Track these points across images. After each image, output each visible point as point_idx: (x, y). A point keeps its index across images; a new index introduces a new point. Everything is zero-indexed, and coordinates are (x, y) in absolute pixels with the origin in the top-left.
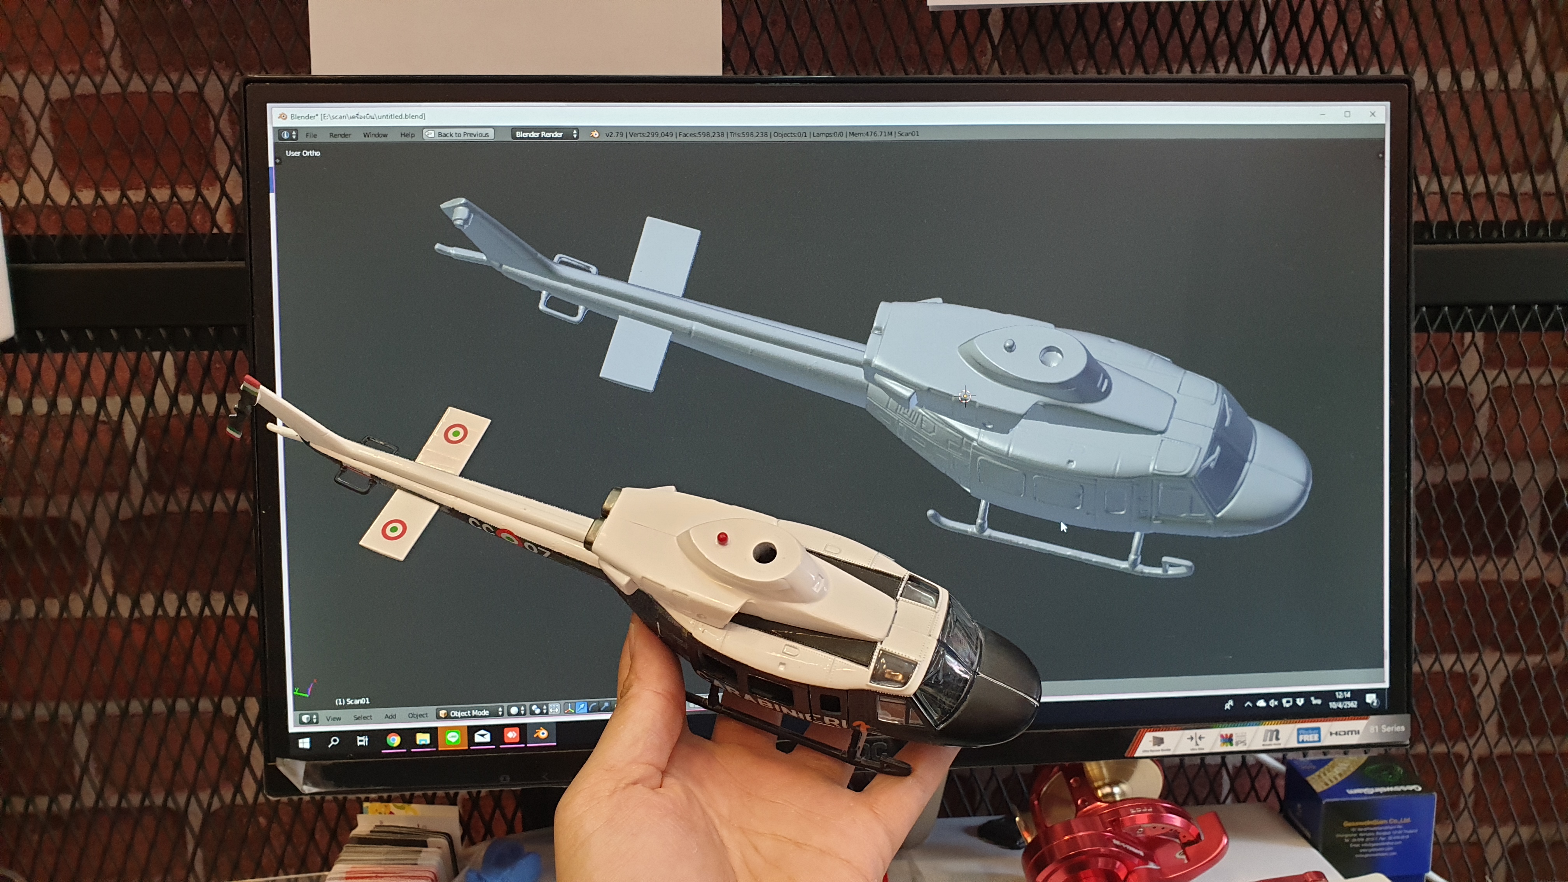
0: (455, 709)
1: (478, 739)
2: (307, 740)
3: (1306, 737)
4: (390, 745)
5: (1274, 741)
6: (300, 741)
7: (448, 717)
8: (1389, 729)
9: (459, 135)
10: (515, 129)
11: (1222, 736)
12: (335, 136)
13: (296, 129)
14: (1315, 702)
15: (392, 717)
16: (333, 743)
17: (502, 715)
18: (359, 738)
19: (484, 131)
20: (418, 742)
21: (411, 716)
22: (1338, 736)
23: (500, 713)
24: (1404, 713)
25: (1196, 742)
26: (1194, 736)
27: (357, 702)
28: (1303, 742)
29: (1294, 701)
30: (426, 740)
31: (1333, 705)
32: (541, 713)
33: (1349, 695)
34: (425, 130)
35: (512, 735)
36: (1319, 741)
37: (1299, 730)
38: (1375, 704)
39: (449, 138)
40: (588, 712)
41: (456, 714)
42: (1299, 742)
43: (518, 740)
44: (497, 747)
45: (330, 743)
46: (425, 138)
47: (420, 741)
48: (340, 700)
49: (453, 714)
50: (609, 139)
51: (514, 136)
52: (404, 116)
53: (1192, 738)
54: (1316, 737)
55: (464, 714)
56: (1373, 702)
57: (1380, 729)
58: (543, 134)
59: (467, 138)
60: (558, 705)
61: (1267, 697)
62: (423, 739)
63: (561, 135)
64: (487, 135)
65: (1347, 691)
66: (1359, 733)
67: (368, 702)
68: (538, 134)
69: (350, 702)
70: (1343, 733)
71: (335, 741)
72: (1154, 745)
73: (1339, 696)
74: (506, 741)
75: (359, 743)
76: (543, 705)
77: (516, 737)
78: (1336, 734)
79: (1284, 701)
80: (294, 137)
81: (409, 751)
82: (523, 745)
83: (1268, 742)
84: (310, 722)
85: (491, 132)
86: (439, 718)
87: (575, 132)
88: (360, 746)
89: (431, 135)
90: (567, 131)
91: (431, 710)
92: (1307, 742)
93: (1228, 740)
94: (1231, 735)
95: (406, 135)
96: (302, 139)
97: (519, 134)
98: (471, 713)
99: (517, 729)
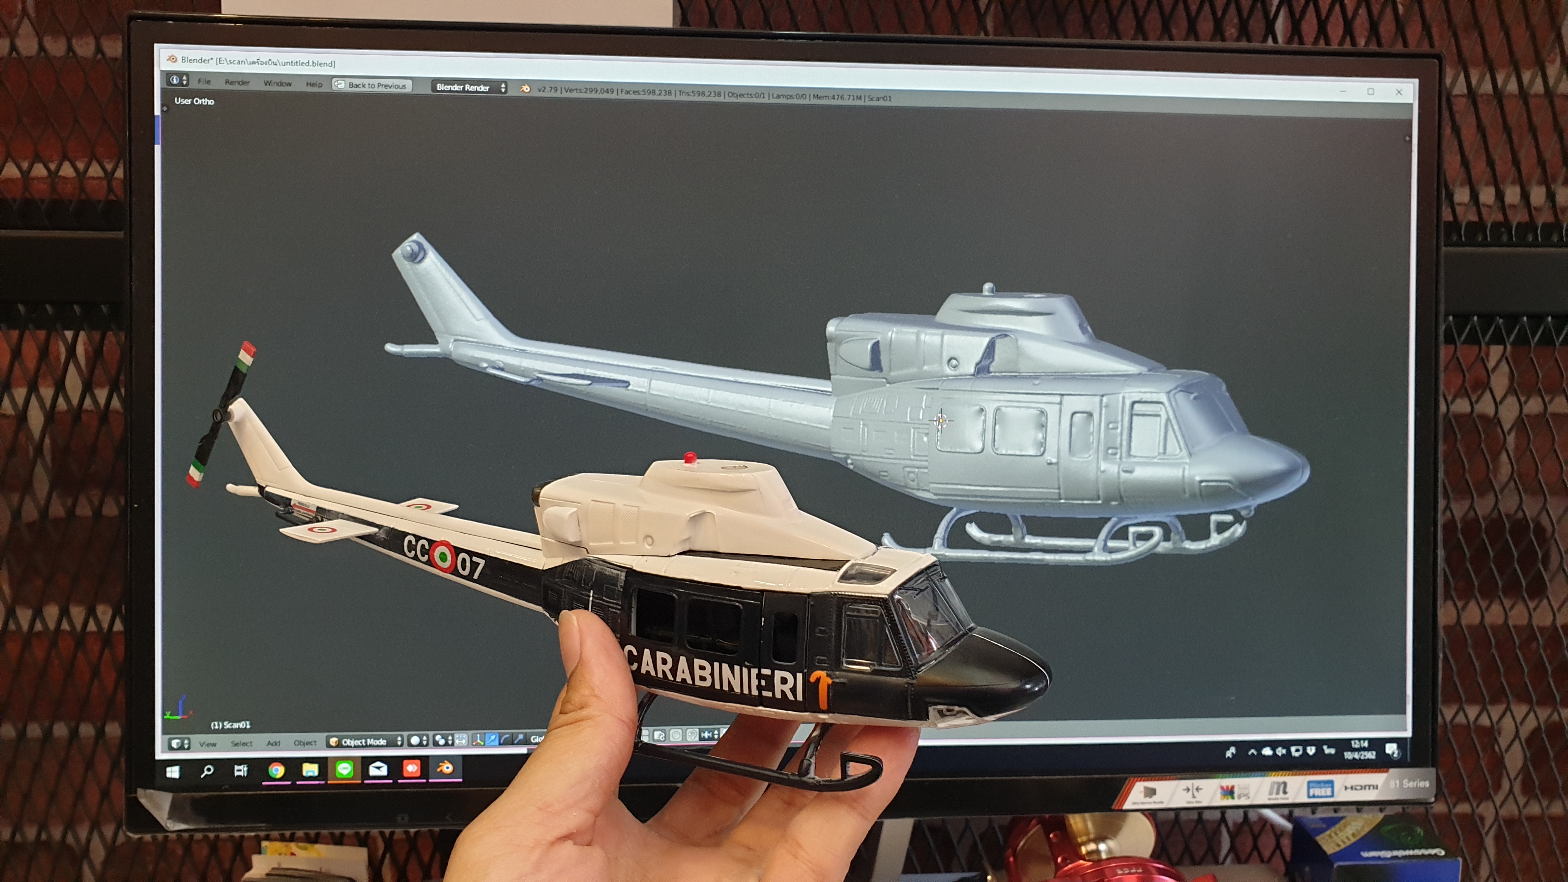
0: (347, 737)
1: (373, 771)
2: (176, 769)
3: (1317, 791)
4: (273, 776)
5: (1281, 795)
6: (168, 769)
7: (339, 746)
8: (1412, 784)
9: (373, 86)
10: (435, 81)
11: (1222, 788)
12: (232, 83)
13: (187, 74)
14: (1329, 751)
15: (276, 745)
16: (206, 773)
17: (402, 745)
18: (237, 767)
19: (400, 82)
20: (304, 774)
21: (297, 743)
22: (1354, 791)
23: (399, 743)
24: (1428, 767)
25: (1193, 795)
26: (1190, 787)
27: (236, 726)
28: (1314, 796)
29: (1305, 750)
30: (313, 772)
31: (1348, 755)
32: (446, 745)
33: (1366, 744)
34: (334, 80)
35: (412, 768)
36: (1332, 796)
37: (1309, 782)
38: (1395, 755)
39: (361, 90)
40: (500, 744)
41: (349, 742)
42: (1309, 797)
43: (418, 774)
44: (395, 782)
45: (203, 772)
46: (334, 88)
47: (307, 772)
48: (216, 723)
49: (345, 742)
50: (541, 94)
51: (434, 89)
52: (311, 63)
53: (1188, 790)
54: (1329, 792)
55: (358, 743)
56: (1393, 753)
57: (1401, 784)
58: (467, 87)
59: (382, 90)
60: (465, 736)
61: (1273, 744)
62: (310, 770)
63: (487, 88)
64: (404, 86)
65: (1364, 739)
66: (1377, 788)
67: (248, 727)
68: (461, 87)
69: (228, 725)
70: (1359, 788)
71: (209, 770)
72: (1146, 796)
73: (1355, 745)
74: (405, 775)
75: (236, 774)
76: (449, 735)
77: (416, 771)
78: (1352, 788)
79: (1293, 749)
80: (185, 82)
81: (294, 784)
82: (425, 781)
83: (1274, 796)
84: (181, 748)
85: (409, 83)
86: (329, 746)
87: (503, 86)
88: (238, 776)
89: (341, 86)
90: (494, 85)
91: (320, 737)
92: (1318, 797)
93: (1229, 792)
94: (1233, 787)
95: (312, 85)
96: (193, 85)
97: (440, 87)
98: (366, 742)
99: (419, 762)
